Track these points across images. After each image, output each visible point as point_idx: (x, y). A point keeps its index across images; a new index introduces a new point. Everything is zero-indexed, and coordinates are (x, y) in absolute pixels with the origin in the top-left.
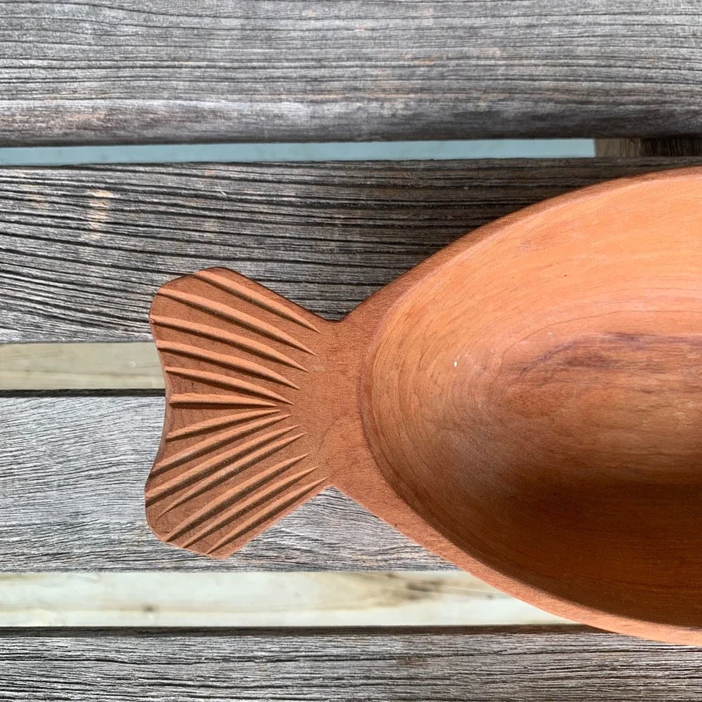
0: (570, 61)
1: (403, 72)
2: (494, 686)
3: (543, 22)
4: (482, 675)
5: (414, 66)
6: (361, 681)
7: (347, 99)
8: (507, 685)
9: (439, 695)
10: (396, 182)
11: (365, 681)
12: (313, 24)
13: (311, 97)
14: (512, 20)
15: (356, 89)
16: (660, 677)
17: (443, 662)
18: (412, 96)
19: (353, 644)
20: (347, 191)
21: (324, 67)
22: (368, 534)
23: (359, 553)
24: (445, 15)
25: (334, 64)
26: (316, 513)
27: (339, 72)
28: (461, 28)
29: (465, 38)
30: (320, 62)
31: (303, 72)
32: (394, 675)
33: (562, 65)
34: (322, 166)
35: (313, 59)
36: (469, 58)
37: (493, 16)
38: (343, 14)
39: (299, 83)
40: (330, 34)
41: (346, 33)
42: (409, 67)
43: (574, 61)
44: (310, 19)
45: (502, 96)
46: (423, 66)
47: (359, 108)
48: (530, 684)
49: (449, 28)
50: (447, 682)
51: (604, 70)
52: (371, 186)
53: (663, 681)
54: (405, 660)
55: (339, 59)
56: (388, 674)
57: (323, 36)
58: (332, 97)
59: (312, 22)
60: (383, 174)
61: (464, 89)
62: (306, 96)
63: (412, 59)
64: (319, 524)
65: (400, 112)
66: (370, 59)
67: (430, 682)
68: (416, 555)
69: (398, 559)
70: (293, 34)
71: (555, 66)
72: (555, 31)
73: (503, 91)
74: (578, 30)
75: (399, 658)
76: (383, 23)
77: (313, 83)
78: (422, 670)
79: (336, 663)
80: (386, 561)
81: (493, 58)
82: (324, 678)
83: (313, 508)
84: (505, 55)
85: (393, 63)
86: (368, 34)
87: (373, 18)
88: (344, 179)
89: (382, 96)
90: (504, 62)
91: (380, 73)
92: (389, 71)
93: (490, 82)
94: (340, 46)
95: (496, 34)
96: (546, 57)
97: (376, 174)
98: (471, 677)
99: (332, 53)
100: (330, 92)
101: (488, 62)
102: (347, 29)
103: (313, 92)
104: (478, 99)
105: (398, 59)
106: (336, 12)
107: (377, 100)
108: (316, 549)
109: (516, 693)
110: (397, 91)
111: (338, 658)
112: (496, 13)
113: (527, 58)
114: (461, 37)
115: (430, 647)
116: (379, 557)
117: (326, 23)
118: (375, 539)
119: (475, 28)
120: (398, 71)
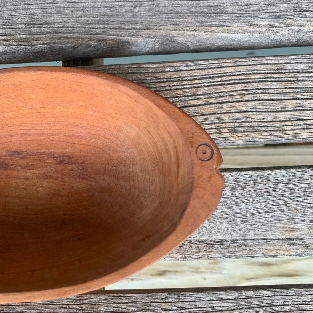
0: (13, 26)
3: (4, 9)
33: (9, 28)
51: (28, 29)
71: (6, 29)
72: (9, 13)
74: (19, 12)
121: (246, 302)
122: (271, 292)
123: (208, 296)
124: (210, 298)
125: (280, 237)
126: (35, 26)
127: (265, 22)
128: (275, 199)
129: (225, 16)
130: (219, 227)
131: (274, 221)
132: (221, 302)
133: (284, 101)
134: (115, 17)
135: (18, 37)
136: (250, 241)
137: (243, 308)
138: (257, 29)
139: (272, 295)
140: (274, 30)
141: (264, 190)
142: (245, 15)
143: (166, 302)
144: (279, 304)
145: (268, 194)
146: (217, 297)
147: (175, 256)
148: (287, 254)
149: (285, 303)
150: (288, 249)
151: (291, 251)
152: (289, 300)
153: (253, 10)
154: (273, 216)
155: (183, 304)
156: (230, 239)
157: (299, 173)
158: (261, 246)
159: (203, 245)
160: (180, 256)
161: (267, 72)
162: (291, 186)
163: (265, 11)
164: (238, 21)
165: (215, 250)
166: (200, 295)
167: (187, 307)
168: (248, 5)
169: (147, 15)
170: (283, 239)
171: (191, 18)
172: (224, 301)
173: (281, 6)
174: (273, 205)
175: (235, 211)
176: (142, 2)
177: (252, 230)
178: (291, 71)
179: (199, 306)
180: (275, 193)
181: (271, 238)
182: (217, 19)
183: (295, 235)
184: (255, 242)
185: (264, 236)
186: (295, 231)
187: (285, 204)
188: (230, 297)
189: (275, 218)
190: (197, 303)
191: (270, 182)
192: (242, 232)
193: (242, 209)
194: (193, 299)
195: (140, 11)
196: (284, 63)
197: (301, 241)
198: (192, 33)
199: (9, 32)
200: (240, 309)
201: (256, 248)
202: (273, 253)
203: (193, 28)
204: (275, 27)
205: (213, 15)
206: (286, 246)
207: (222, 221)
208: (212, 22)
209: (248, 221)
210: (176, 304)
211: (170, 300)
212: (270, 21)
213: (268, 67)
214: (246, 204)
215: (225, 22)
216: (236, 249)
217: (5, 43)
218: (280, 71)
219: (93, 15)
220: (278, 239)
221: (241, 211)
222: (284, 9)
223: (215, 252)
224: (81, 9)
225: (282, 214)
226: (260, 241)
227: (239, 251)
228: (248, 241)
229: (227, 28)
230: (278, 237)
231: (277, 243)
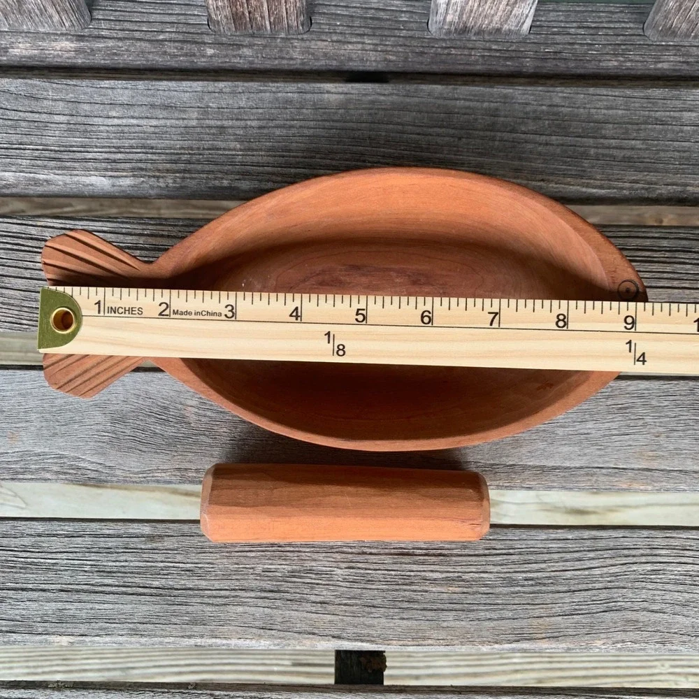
0: (284, 153)
1: (174, 157)
2: (204, 554)
3: (270, 125)
4: (198, 548)
5: (181, 154)
6: (122, 550)
7: (134, 176)
8: (212, 555)
9: (170, 560)
10: (164, 233)
11: (125, 550)
12: (116, 121)
13: (110, 173)
14: (249, 123)
15: (142, 169)
16: (307, 552)
17: (174, 539)
18: (178, 175)
19: (119, 527)
20: (130, 238)
21: (121, 152)
22: (134, 461)
23: (128, 472)
24: (205, 117)
25: (128, 150)
26: (102, 447)
27: (131, 156)
28: (214, 127)
29: (217, 134)
30: (119, 149)
31: (106, 156)
32: (143, 547)
33: (280, 156)
34: (115, 220)
35: (114, 147)
36: (218, 149)
37: (237, 120)
38: (136, 114)
39: (103, 164)
40: (126, 129)
41: (137, 129)
42: (177, 154)
43: (288, 154)
44: (114, 117)
45: (237, 177)
46: (187, 154)
47: (143, 182)
48: (227, 554)
49: (207, 127)
50: (176, 552)
51: (307, 160)
52: (147, 235)
53: (309, 554)
54: (151, 538)
55: (132, 147)
56: (139, 546)
57: (122, 130)
58: (125, 174)
59: (116, 120)
60: (154, 227)
61: (213, 171)
62: (107, 173)
63: (180, 149)
64: (104, 454)
65: (171, 185)
66: (152, 148)
67: (165, 551)
68: (163, 475)
69: (153, 477)
70: (102, 128)
71: (275, 156)
72: (278, 132)
73: (238, 173)
74: (294, 131)
75: (148, 537)
76: (162, 122)
77: (113, 164)
78: (160, 545)
79: (108, 539)
80: (145, 478)
81: (235, 149)
82: (99, 548)
83: (100, 444)
84: (242, 147)
85: (167, 151)
86: (152, 129)
87: (156, 118)
88: (129, 230)
89: (158, 174)
90: (241, 153)
91: (157, 158)
92: (163, 157)
93: (230, 167)
94: (132, 137)
95: (238, 132)
96: (269, 150)
97: (150, 227)
98: (190, 549)
99: (127, 143)
100: (124, 170)
101: (231, 153)
102: (138, 126)
103: (112, 170)
104: (222, 178)
105: (171, 148)
106: (132, 114)
107: (154, 177)
108: (101, 470)
109: (217, 559)
110: (168, 171)
111: (109, 536)
112: (240, 117)
113: (256, 150)
114: (214, 134)
115: (167, 530)
116: (141, 475)
117: (124, 121)
118: (139, 464)
119: (224, 128)
120: (169, 157)
121: (588, 543)
122: (620, 533)
123: (542, 535)
124: (544, 537)
125: (637, 466)
126: (318, 156)
127: (640, 176)
128: (632, 417)
129: (586, 163)
130: (559, 450)
131: (630, 446)
132: (558, 542)
133: (655, 290)
134: (432, 151)
135: (293, 170)
136: (598, 470)
137: (584, 551)
138: (627, 185)
139: (621, 536)
140: (650, 188)
141: (620, 406)
142: (613, 163)
143: (490, 540)
144: (628, 547)
145: (624, 411)
146: (553, 536)
147: (501, 484)
148: (642, 487)
149: (635, 547)
150: (644, 481)
151: (648, 484)
152: (640, 543)
153: (624, 157)
154: (629, 440)
155: (511, 542)
156: (572, 465)
157: (665, 386)
158: (611, 476)
159: (538, 472)
160: (508, 484)
161: (636, 247)
162: (654, 403)
163: (641, 160)
164: (603, 172)
165: (553, 478)
166: (533, 532)
167: (516, 547)
168: (617, 148)
169: (476, 152)
170: (639, 469)
171: (539, 162)
172: (563, 541)
173: (662, 154)
174: (629, 426)
175: (582, 431)
176: (471, 132)
177: (600, 456)
178: (668, 249)
179: (532, 546)
180: (633, 410)
181: (624, 467)
182: (575, 166)
183: (654, 465)
184: (604, 471)
185: (616, 464)
186: (654, 460)
187: (645, 425)
188: (570, 537)
189: (631, 443)
190: (529, 542)
191: (628, 396)
192: (588, 457)
193: (590, 429)
194: (524, 537)
195: (468, 144)
196: (659, 238)
197: (661, 472)
198: (539, 184)
199: (279, 162)
200: (581, 551)
201: (602, 478)
202: (624, 486)
203: (540, 177)
204: (652, 184)
205: (569, 159)
206: (642, 478)
207: (564, 442)
208: (567, 170)
209: (597, 444)
210: (502, 542)
211: (495, 537)
212: (646, 175)
213: (639, 242)
214: (595, 422)
215: (585, 171)
216: (579, 479)
217: (274, 178)
218: (654, 248)
219: (400, 145)
220: (633, 469)
221: (589, 431)
222: (666, 159)
223: (553, 481)
224: (384, 134)
225: (640, 437)
226: (610, 470)
227: (583, 481)
228: (595, 470)
229: (587, 181)
230: (633, 466)
231: (630, 474)
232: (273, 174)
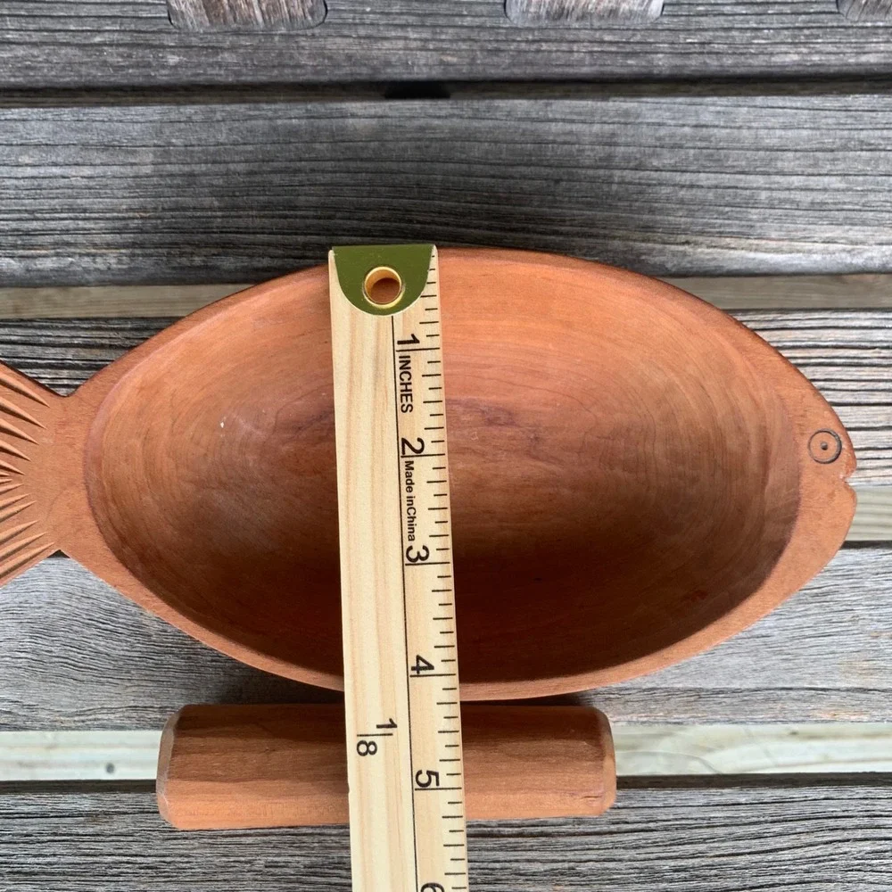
0: (287, 212)
1: (118, 224)
2: (175, 842)
3: (264, 168)
4: (165, 832)
5: (129, 218)
6: (49, 838)
7: (57, 255)
8: (187, 842)
9: (121, 851)
10: (104, 341)
11: (52, 838)
12: (29, 171)
13: (21, 252)
14: (232, 167)
15: (68, 244)
16: (335, 835)
17: (128, 819)
18: (123, 251)
19: (44, 802)
20: (53, 350)
21: (37, 219)
22: (66, 696)
23: (57, 714)
24: (166, 161)
25: (47, 216)
26: (17, 676)
27: (52, 225)
28: (180, 175)
29: (183, 186)
30: (33, 214)
31: (14, 225)
32: (81, 832)
33: (281, 217)
34: (29, 324)
35: (26, 211)
36: (184, 209)
37: (214, 162)
38: (60, 160)
39: (10, 238)
40: (45, 183)
41: (62, 182)
42: (124, 219)
43: (292, 212)
44: (27, 165)
45: (214, 251)
46: (137, 218)
47: (72, 263)
48: (210, 841)
49: (168, 176)
50: (131, 838)
51: (322, 222)
52: (78, 346)
53: (337, 839)
54: (92, 816)
55: (54, 211)
56: (74, 831)
57: (39, 185)
58: (43, 252)
59: (29, 168)
60: (88, 334)
61: (176, 244)
62: (15, 252)
63: (127, 211)
64: (18, 686)
65: (115, 266)
66: (85, 211)
67: (114, 838)
68: (112, 716)
69: (95, 720)
70: (8, 182)
71: (273, 217)
72: (277, 179)
73: (216, 245)
74: (301, 177)
75: (87, 815)
76: (100, 170)
77: (24, 237)
78: (107, 827)
79: (25, 820)
80: (83, 721)
81: (211, 209)
82: (13, 835)
83: (14, 671)
84: (222, 205)
85: (108, 215)
86: (85, 182)
87: (91, 165)
88: (51, 339)
89: (93, 251)
90: (219, 214)
91: (93, 226)
92: (102, 224)
93: (204, 236)
94: (54, 196)
95: (215, 182)
96: (264, 208)
97: (82, 333)
98: (154, 833)
99: (47, 204)
100: (42, 246)
101: (205, 214)
102: (64, 177)
103: (24, 247)
104: (192, 254)
105: (113, 211)
106: (54, 159)
107: (88, 255)
108: (15, 711)
109: (195, 849)
110: (109, 246)
111: (29, 815)
112: (218, 158)
113: (244, 209)
114: (178, 186)
115: (118, 805)
116: (76, 718)
117: (42, 171)
118: (73, 701)
119: (194, 175)
120: (110, 225)
121: (772, 809)
122: (821, 792)
123: (698, 797)
124: (702, 801)
125: (843, 685)
126: (339, 215)
127: (836, 232)
128: (835, 608)
129: (754, 214)
130: (723, 663)
131: (833, 653)
132: (725, 808)
133: (866, 408)
134: (514, 202)
135: (301, 239)
136: (784, 692)
137: (766, 822)
138: (820, 246)
139: (823, 797)
140: (853, 250)
141: (815, 591)
142: (797, 213)
143: (619, 808)
144: (834, 814)
145: (823, 599)
146: (717, 799)
147: (634, 719)
148: (853, 718)
149: (846, 814)
150: (857, 708)
151: (862, 713)
152: (854, 807)
153: (812, 203)
154: (831, 644)
155: (650, 811)
156: (745, 687)
157: (885, 558)
158: (805, 702)
159: (692, 699)
160: (645, 719)
161: (834, 344)
162: (868, 584)
163: (839, 207)
164: (781, 227)
165: (716, 707)
166: (685, 795)
167: (659, 818)
168: (802, 190)
169: (583, 203)
170: (848, 690)
171: (681, 214)
172: (730, 808)
173: (871, 197)
174: (830, 622)
175: (757, 633)
176: (574, 170)
177: (788, 670)
178: (885, 344)
179: (683, 816)
180: (835, 597)
181: (824, 686)
182: (737, 219)
183: (871, 682)
184: (793, 694)
185: (811, 683)
186: (872, 674)
187: (854, 620)
188: (743, 800)
189: (834, 648)
190: (680, 810)
191: (828, 574)
192: (768, 673)
193: (770, 628)
194: (671, 802)
195: (569, 190)
196: (871, 328)
197: (883, 694)
198: (681, 248)
199: (280, 226)
200: (760, 823)
201: (794, 706)
202: (827, 717)
203: (683, 238)
204: (857, 244)
205: (727, 209)
206: (854, 703)
207: (730, 651)
208: (725, 225)
209: (781, 653)
210: (638, 812)
211: (626, 803)
212: (848, 231)
213: (839, 334)
214: (778, 617)
215: (752, 226)
216: (756, 707)
217: (272, 251)
218: (863, 344)
219: (465, 195)
220: (838, 690)
221: (769, 631)
222: (879, 204)
223: (715, 712)
224: (439, 177)
225: (849, 640)
226: (802, 692)
227: (762, 710)
228: (779, 692)
229: (756, 242)
230: (838, 685)
231: (835, 697)
232: (269, 245)
